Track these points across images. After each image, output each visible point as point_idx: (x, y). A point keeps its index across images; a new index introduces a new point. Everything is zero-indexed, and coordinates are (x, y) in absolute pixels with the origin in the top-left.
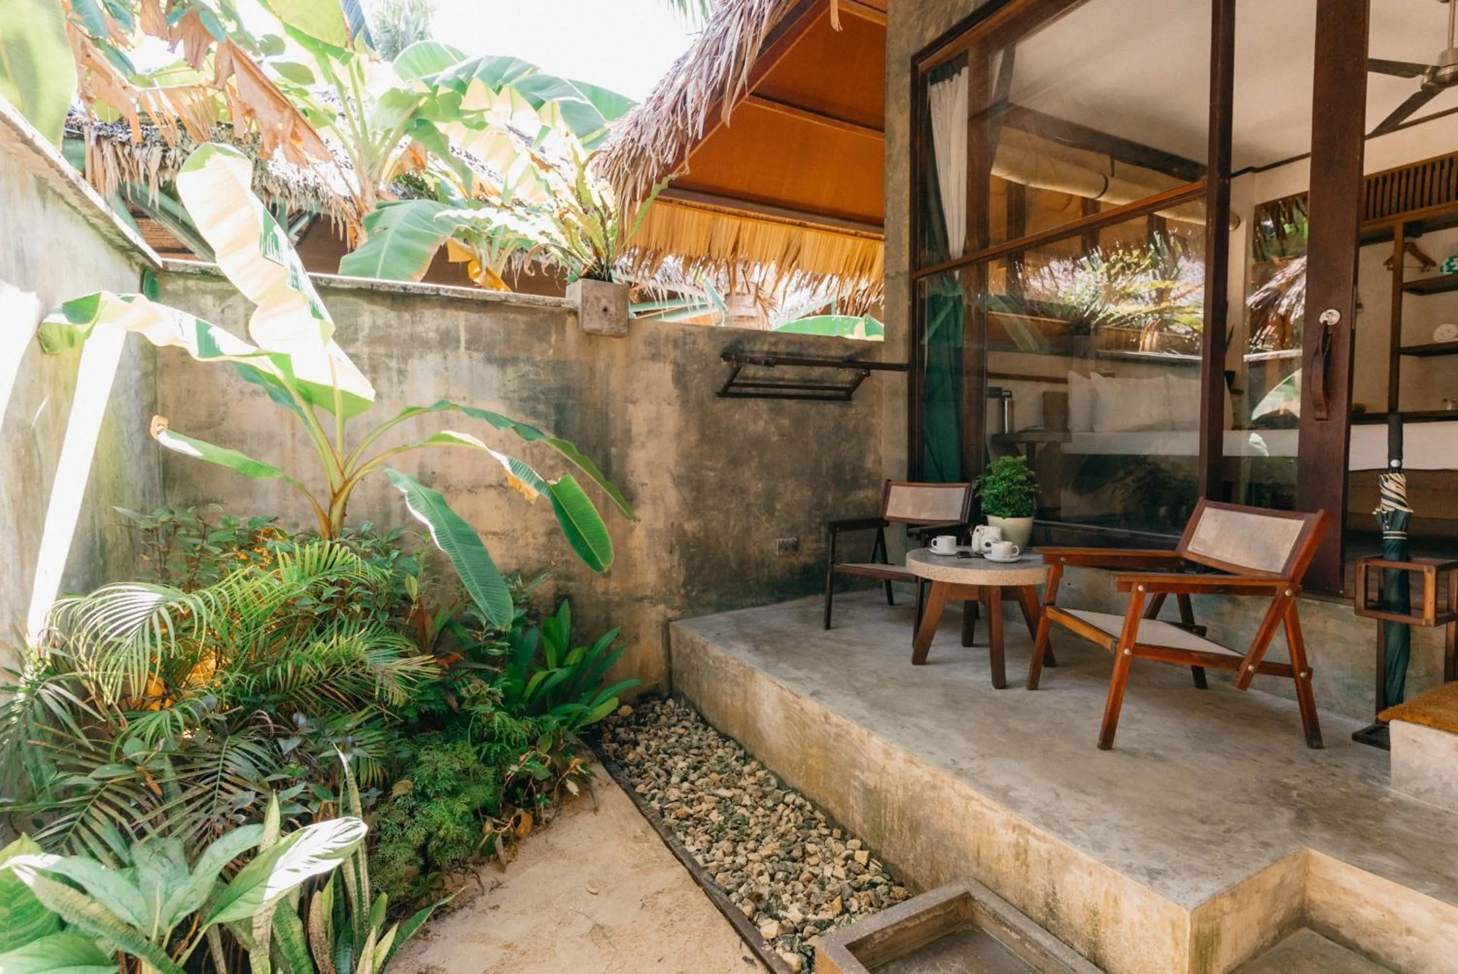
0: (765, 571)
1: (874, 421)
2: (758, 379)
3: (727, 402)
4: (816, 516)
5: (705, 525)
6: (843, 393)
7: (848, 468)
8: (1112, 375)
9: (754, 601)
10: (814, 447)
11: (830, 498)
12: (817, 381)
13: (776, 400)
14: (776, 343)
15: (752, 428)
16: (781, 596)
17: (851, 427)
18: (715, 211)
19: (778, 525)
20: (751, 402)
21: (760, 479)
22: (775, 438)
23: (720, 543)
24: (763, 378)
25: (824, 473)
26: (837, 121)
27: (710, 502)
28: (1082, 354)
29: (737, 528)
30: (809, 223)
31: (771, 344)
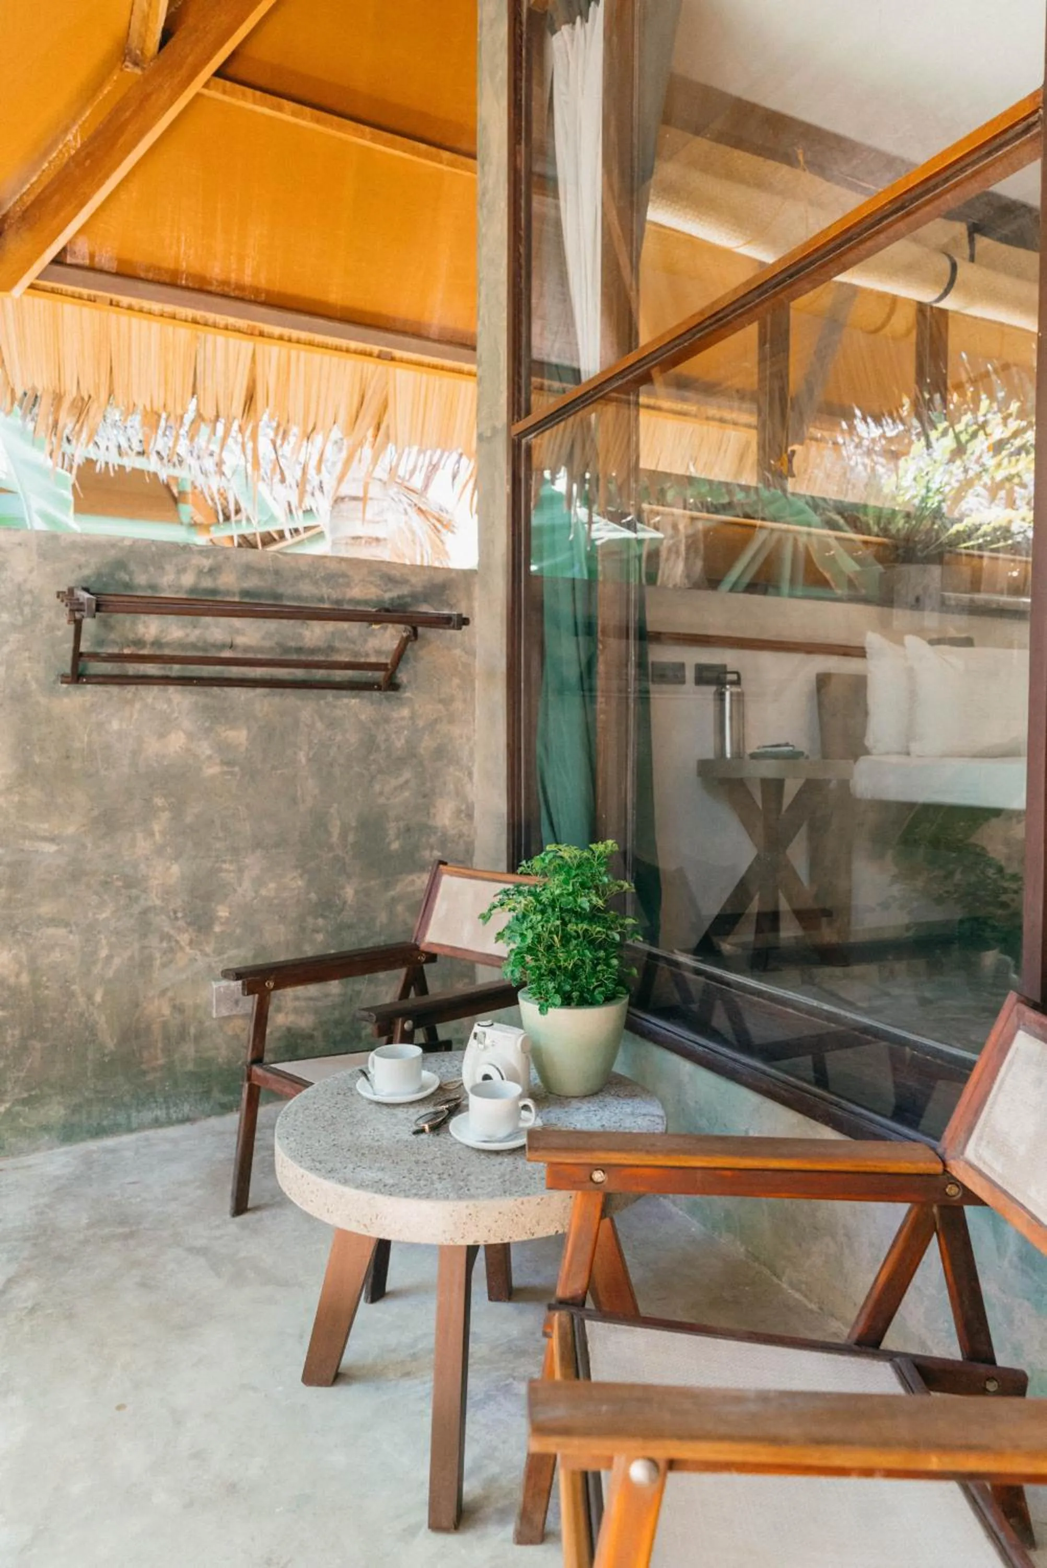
0: (189, 1049)
1: (456, 731)
2: (168, 644)
3: (88, 694)
4: (316, 931)
5: (33, 959)
6: (379, 675)
7: (392, 829)
8: (968, 642)
9: (160, 1113)
10: (310, 786)
11: (349, 892)
12: (313, 651)
13: (216, 690)
14: (213, 571)
15: (153, 746)
16: (226, 1099)
17: (399, 743)
18: (195, 322)
19: (220, 952)
20: (151, 693)
21: (176, 858)
22: (212, 770)
23: (72, 995)
24: (182, 645)
25: (335, 838)
26: (423, 146)
27: (46, 909)
28: (911, 599)
29: (117, 961)
30: (398, 353)
31: (200, 573)
